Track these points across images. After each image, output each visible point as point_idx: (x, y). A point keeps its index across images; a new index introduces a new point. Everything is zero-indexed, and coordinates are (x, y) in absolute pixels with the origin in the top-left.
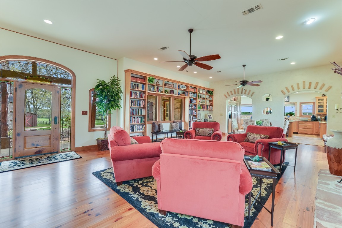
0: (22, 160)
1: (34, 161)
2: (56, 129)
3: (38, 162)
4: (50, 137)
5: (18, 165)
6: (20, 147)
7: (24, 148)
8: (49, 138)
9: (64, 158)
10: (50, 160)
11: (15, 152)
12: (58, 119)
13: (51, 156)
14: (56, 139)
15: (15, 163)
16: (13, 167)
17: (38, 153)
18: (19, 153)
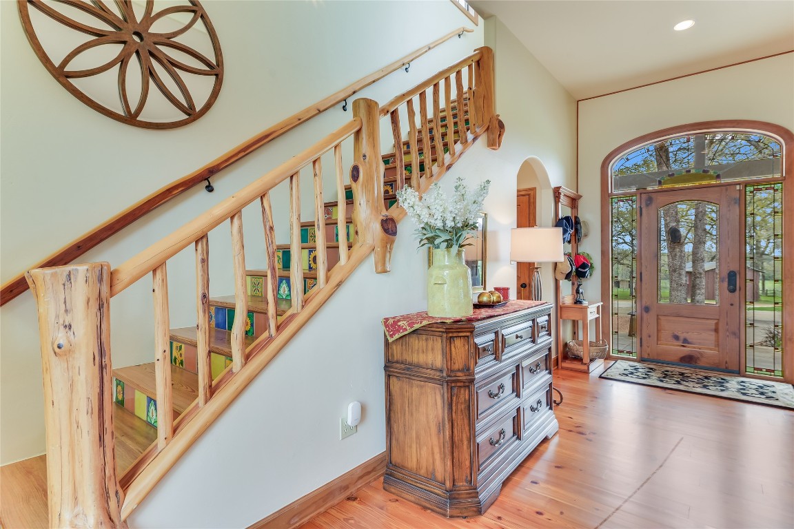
0: (652, 366)
1: (671, 377)
2: (732, 305)
3: (677, 381)
4: (717, 324)
5: (638, 374)
6: (650, 336)
7: (659, 343)
8: (714, 327)
9: (744, 394)
10: (705, 387)
11: (641, 346)
12: (738, 276)
13: (715, 377)
14: (734, 334)
15: (636, 369)
16: (627, 375)
17: (689, 360)
18: (649, 350)
